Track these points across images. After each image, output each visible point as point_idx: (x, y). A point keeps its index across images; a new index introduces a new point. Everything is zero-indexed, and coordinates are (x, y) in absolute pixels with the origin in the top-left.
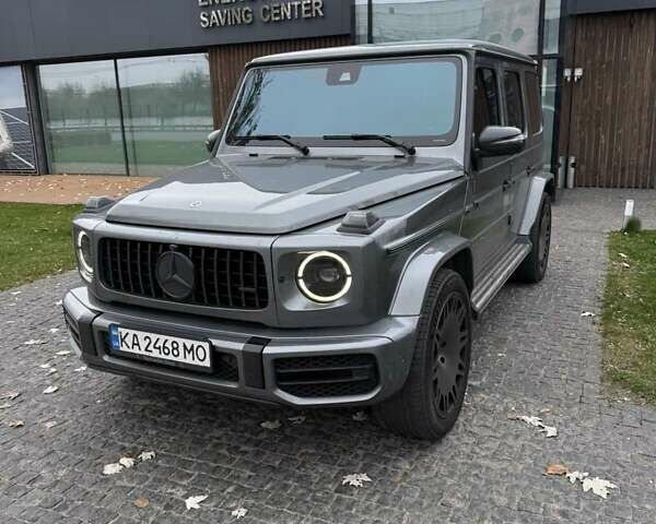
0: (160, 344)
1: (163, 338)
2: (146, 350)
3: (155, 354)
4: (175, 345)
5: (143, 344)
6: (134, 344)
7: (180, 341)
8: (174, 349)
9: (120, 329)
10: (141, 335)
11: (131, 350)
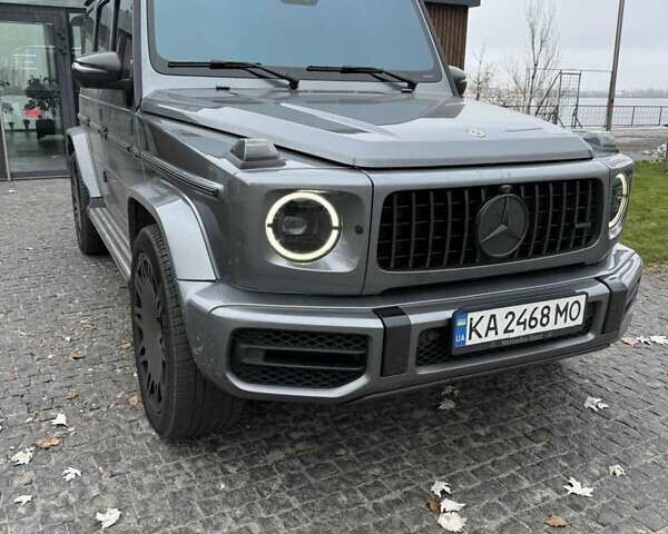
0: (527, 316)
1: (530, 307)
2: (506, 331)
3: (519, 331)
4: (546, 312)
5: (502, 324)
6: (489, 329)
7: (552, 304)
8: (543, 316)
9: (470, 315)
10: (500, 313)
11: (484, 340)
